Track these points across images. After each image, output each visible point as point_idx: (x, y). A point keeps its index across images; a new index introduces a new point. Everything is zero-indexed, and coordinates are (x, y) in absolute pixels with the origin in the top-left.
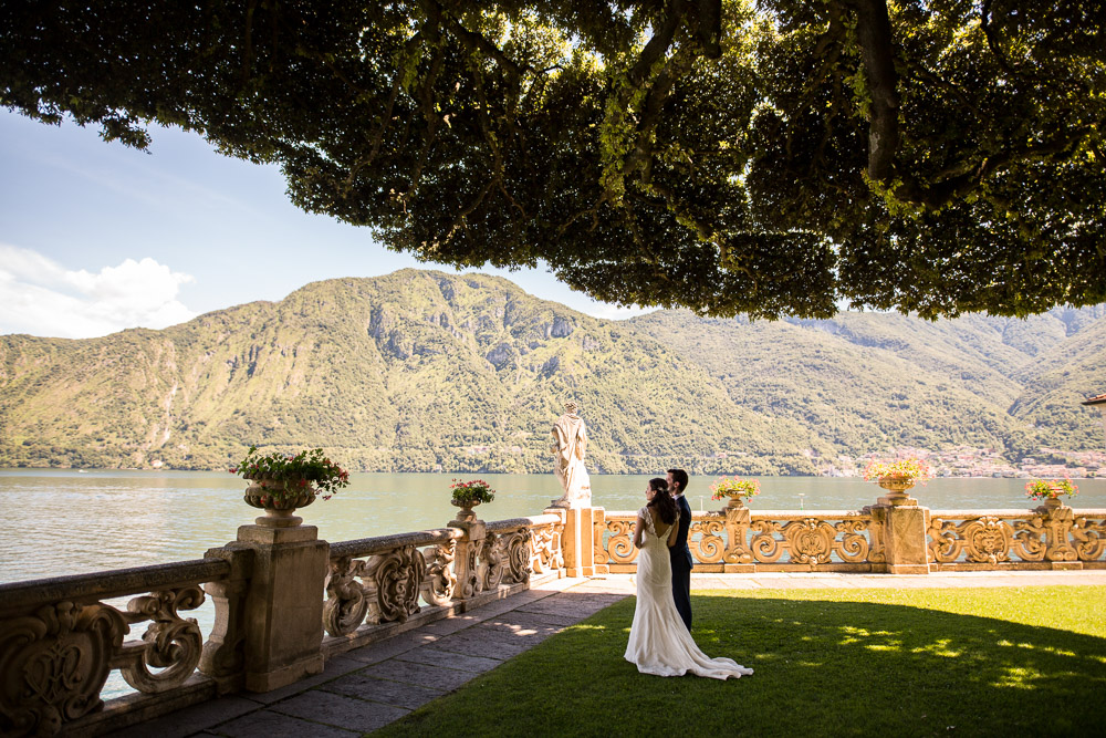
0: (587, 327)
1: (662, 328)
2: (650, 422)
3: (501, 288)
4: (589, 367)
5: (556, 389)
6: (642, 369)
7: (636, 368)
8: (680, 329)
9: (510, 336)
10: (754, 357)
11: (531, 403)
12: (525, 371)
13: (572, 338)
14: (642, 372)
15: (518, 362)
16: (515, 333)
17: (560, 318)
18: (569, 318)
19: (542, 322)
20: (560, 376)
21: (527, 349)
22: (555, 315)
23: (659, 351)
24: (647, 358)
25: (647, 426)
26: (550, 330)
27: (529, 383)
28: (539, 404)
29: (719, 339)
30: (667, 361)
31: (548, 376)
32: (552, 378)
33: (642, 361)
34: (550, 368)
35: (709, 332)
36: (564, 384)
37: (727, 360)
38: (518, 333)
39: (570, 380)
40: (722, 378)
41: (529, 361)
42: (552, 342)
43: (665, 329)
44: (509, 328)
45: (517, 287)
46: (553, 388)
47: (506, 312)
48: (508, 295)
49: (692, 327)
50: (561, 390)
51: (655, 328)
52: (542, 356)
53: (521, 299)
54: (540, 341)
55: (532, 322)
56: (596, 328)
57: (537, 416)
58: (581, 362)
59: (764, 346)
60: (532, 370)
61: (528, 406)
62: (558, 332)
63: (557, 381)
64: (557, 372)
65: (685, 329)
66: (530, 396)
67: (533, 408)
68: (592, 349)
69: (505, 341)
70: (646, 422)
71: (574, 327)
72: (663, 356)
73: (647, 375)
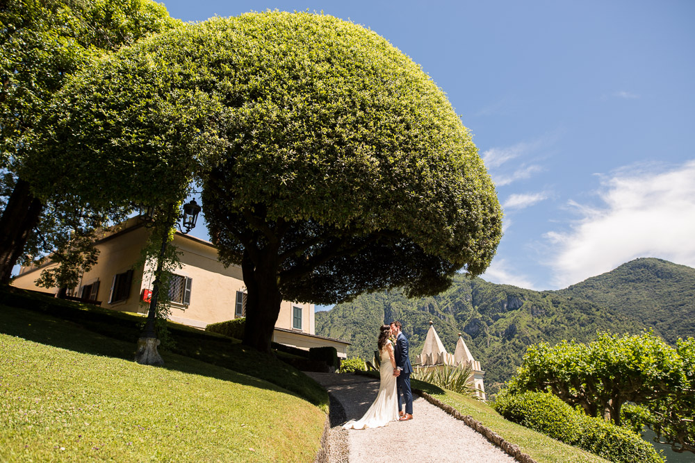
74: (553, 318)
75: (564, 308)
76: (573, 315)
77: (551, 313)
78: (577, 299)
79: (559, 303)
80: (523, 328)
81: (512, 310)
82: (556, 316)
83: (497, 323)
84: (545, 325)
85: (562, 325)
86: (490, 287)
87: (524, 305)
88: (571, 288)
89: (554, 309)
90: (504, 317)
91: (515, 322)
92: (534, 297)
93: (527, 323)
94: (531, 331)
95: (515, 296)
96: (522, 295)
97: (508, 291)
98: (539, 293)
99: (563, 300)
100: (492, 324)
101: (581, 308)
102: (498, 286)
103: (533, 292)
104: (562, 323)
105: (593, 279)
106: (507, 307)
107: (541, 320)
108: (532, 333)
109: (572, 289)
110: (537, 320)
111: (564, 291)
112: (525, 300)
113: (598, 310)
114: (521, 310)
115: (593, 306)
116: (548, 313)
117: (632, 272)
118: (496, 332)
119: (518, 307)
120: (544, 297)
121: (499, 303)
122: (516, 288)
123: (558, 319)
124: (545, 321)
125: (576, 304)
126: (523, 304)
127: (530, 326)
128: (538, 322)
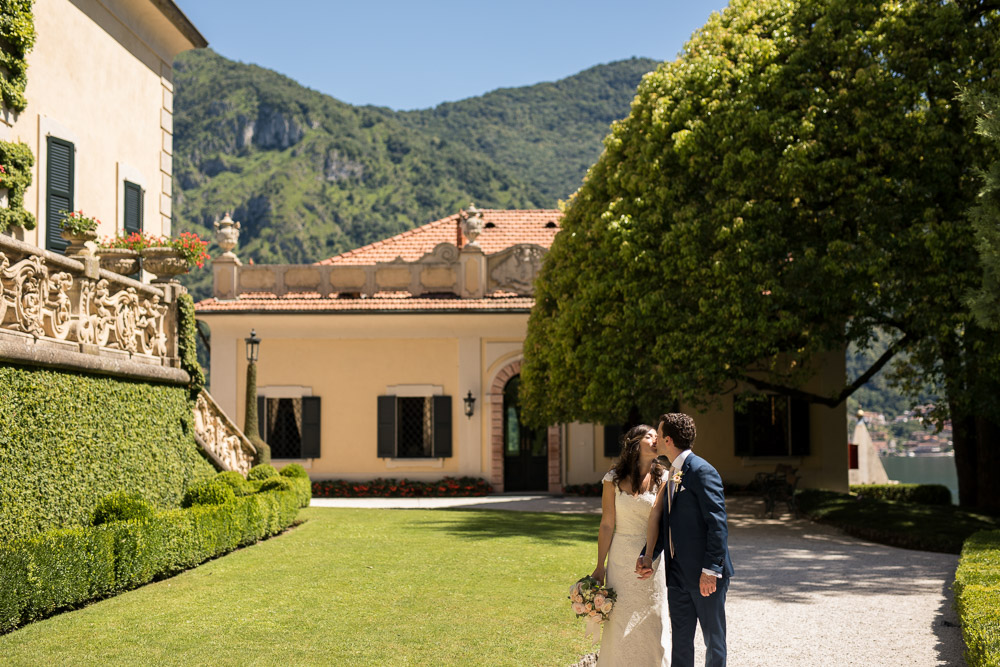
74: (382, 192)
75: (416, 169)
76: (437, 191)
77: (378, 176)
78: (456, 146)
79: (406, 151)
80: (289, 212)
81: (266, 148)
82: (389, 189)
83: (212, 182)
84: (356, 211)
85: (402, 218)
86: (208, 65)
87: (305, 142)
88: (443, 110)
89: (390, 167)
90: (236, 170)
91: (271, 188)
92: (339, 120)
93: (307, 199)
94: (313, 222)
95: (282, 108)
96: (305, 110)
97: (265, 88)
98: (356, 111)
99: (420, 144)
100: (196, 185)
101: (463, 177)
102: (234, 66)
103: (340, 105)
104: (404, 212)
105: (510, 94)
106: (254, 139)
107: (345, 194)
108: (314, 232)
109: (445, 114)
110: (336, 195)
111: (422, 117)
112: (310, 125)
113: (505, 188)
114: (293, 154)
115: (495, 174)
116: (371, 176)
117: (612, 92)
118: (204, 212)
119: (285, 143)
120: (368, 124)
121: (230, 123)
122: (291, 83)
123: (396, 200)
124: (357, 199)
125: (451, 161)
126: (301, 137)
127: (311, 209)
128: (336, 198)
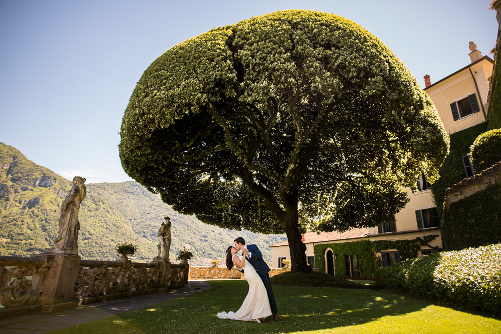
0: (62, 184)
1: (105, 192)
2: (88, 239)
3: (10, 153)
4: (58, 206)
5: (34, 215)
6: (90, 211)
7: (86, 210)
8: (114, 193)
9: (9, 181)
10: (148, 212)
11: (14, 222)
12: (15, 202)
13: (52, 189)
14: (89, 212)
15: (11, 197)
16: (13, 180)
17: (46, 176)
18: (52, 178)
19: (34, 177)
20: (38, 208)
21: (20, 190)
22: (44, 174)
23: (101, 203)
24: (94, 206)
25: (86, 241)
26: (38, 182)
27: (16, 210)
28: (20, 223)
29: (132, 201)
30: (104, 209)
31: (30, 207)
32: (33, 209)
33: (91, 206)
34: (33, 203)
35: (129, 197)
36: (40, 213)
37: (135, 212)
38: (16, 180)
39: (44, 212)
40: (131, 220)
41: (19, 197)
42: (37, 189)
43: (106, 192)
44: (10, 176)
45: (22, 154)
46: (32, 215)
47: (10, 167)
48: (14, 158)
49: (121, 194)
50: (37, 216)
51: (101, 191)
52: (29, 195)
53: (23, 161)
54: (30, 187)
55: (28, 176)
56: (68, 186)
57: (16, 230)
58: (54, 202)
59: (153, 207)
60: (20, 203)
61: (12, 223)
62: (43, 184)
63: (36, 211)
64: (37, 206)
65: (117, 194)
66: (15, 217)
67: (15, 225)
68: (62, 196)
69: (5, 183)
70: (86, 239)
71: (54, 183)
72: (103, 206)
73: (91, 214)
